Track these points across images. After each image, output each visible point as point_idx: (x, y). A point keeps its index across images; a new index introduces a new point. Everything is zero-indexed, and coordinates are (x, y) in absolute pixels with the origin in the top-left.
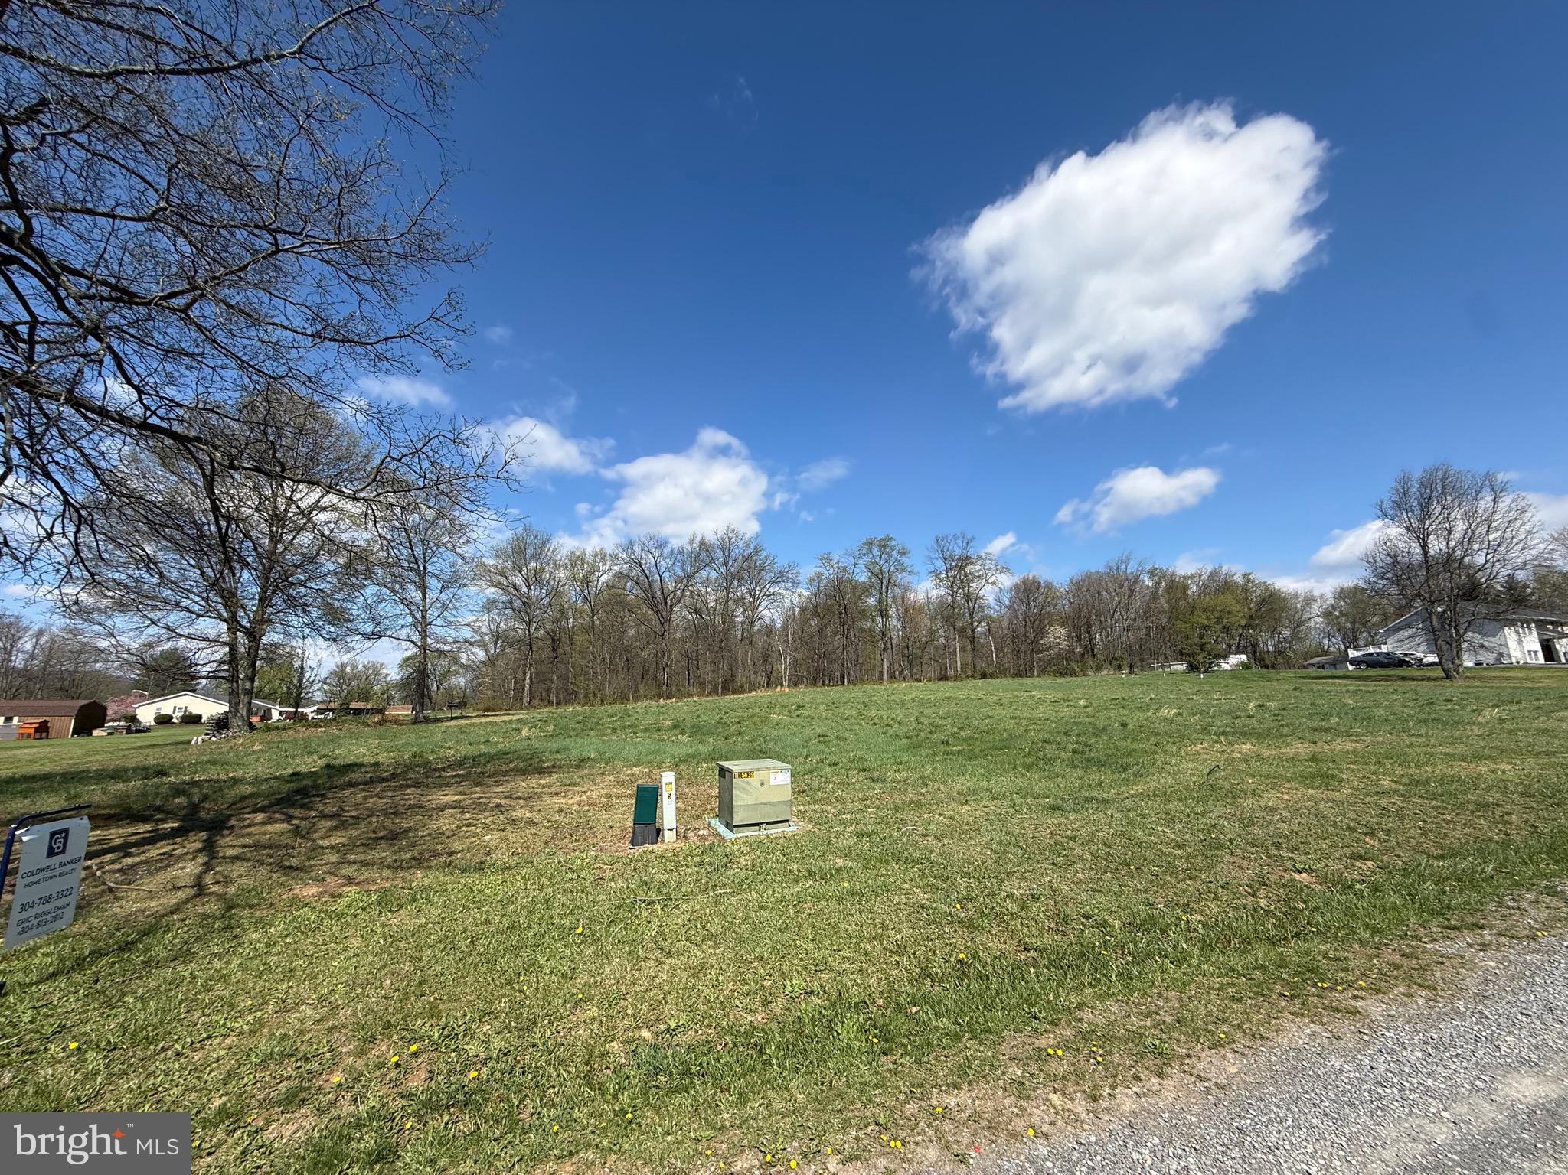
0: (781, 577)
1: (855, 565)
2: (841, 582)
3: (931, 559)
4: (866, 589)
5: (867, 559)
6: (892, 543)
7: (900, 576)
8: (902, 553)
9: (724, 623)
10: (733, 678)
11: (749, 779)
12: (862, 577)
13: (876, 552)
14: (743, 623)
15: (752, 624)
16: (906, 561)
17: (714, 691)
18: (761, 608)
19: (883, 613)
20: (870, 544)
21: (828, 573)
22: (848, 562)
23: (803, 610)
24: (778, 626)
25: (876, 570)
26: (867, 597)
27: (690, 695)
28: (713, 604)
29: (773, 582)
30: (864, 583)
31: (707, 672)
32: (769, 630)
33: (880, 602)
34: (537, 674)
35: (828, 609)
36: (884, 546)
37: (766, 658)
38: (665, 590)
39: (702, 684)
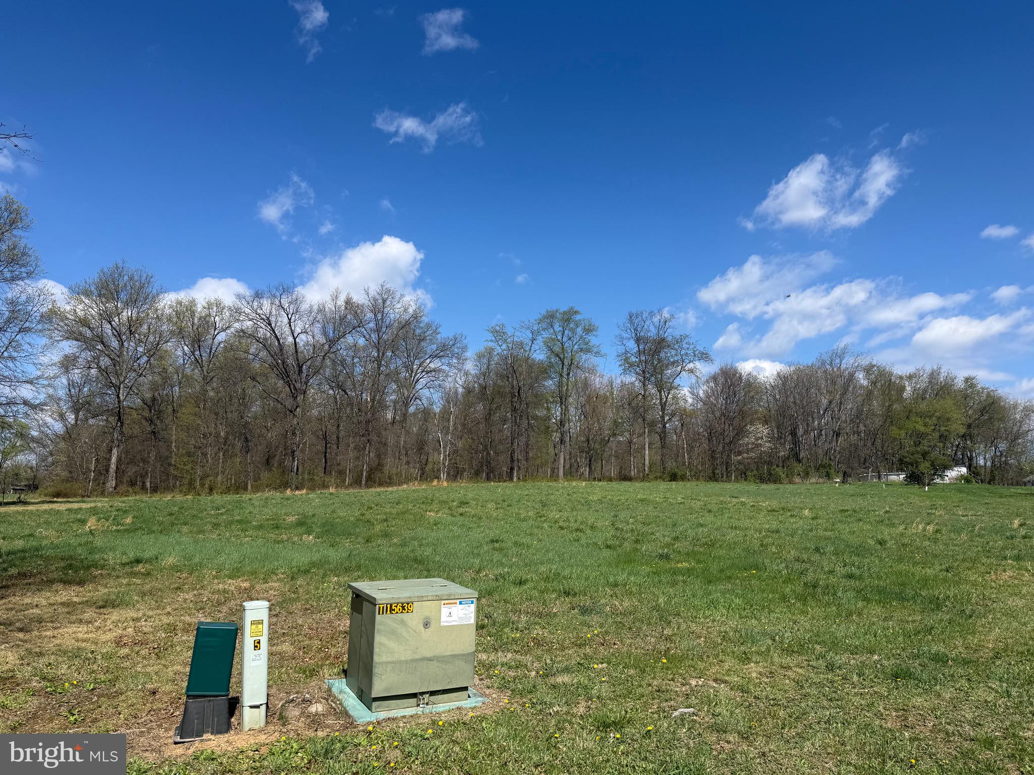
0: (444, 351)
1: (533, 340)
2: (515, 359)
3: (622, 339)
4: (544, 371)
5: (546, 335)
6: (578, 317)
7: (584, 357)
8: (589, 330)
9: (373, 400)
10: (380, 466)
11: (405, 616)
12: (539, 355)
13: (557, 327)
14: (395, 402)
15: (406, 404)
16: (593, 340)
17: (357, 482)
18: (419, 386)
19: (563, 399)
20: (550, 317)
21: (500, 349)
22: (524, 336)
23: (469, 391)
24: (437, 410)
25: (557, 349)
26: (545, 379)
27: (325, 486)
28: (359, 378)
29: (434, 356)
30: (541, 362)
31: (347, 458)
32: (426, 413)
33: (560, 385)
34: (127, 452)
35: (499, 392)
36: (568, 320)
37: (421, 446)
38: (300, 356)
39: (341, 473)
